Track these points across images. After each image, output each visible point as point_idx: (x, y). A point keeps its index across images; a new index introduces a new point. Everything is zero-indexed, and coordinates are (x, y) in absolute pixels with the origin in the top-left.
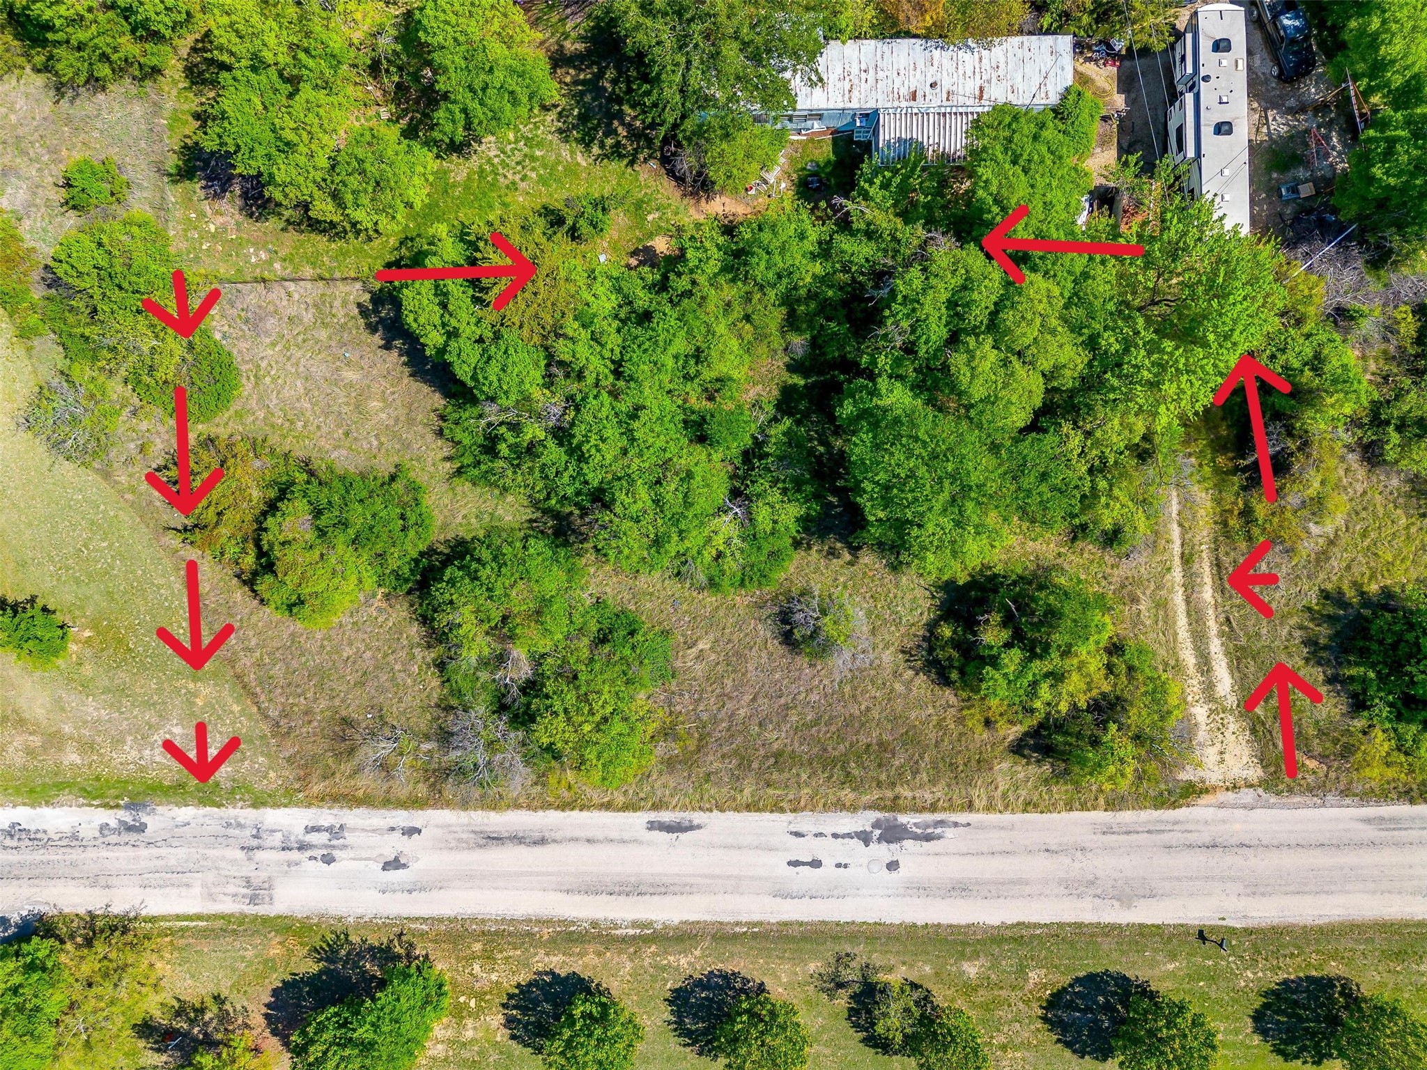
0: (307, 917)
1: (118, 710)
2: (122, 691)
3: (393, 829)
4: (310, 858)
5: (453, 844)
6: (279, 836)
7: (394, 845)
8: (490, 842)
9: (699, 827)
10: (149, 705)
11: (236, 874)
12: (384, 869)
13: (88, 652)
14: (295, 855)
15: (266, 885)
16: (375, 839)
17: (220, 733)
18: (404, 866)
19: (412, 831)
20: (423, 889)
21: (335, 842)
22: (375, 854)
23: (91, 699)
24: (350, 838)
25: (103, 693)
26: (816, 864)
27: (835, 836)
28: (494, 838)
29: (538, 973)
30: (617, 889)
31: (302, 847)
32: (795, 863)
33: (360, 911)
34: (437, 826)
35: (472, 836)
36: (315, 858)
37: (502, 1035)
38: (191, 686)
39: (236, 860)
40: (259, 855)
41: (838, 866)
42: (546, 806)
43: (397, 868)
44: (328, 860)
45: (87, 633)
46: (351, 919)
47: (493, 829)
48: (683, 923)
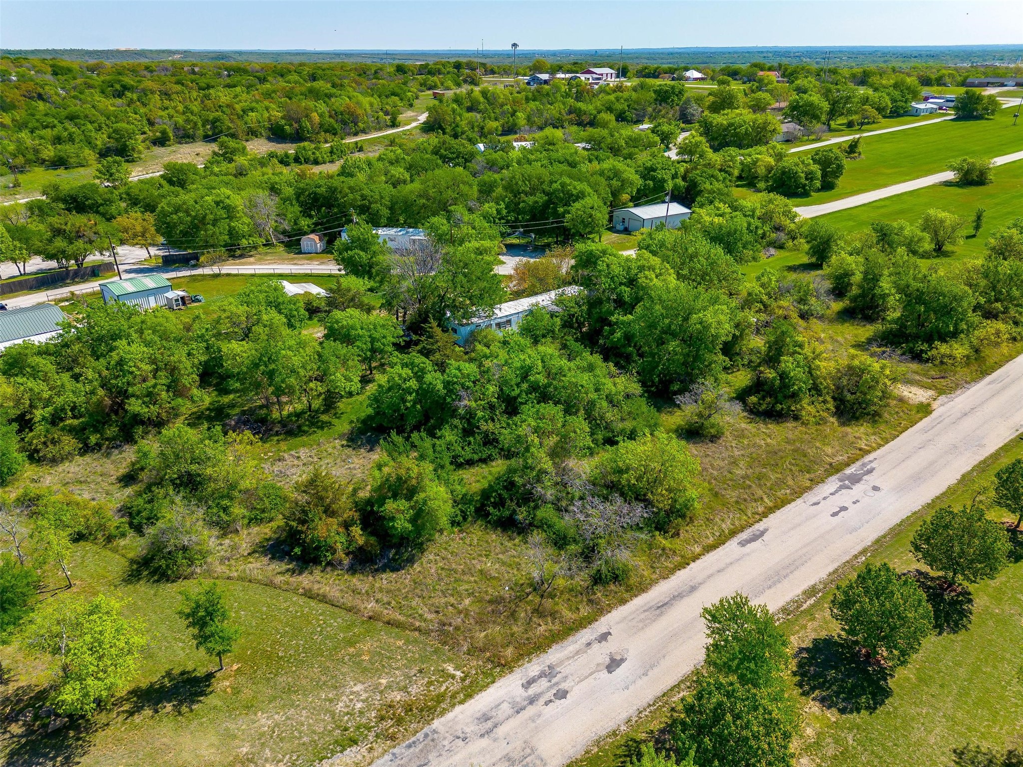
0: (587, 752)
1: (292, 706)
2: (289, 690)
3: (589, 644)
4: (546, 704)
5: (641, 625)
6: (505, 706)
7: (600, 653)
8: (663, 609)
9: (766, 530)
10: (319, 686)
11: (494, 760)
12: (610, 672)
13: (242, 680)
14: (531, 711)
15: (528, 751)
16: (582, 659)
17: (397, 669)
18: (622, 660)
19: (604, 637)
20: (652, 667)
21: (554, 680)
22: (593, 666)
23: (260, 714)
24: (565, 670)
25: (270, 702)
26: (844, 509)
27: (832, 494)
28: (662, 606)
29: (796, 656)
30: (770, 583)
31: (532, 701)
32: (835, 514)
33: (624, 716)
34: (618, 623)
35: (646, 613)
36: (551, 701)
37: (832, 715)
38: (352, 650)
39: (484, 749)
40: (501, 731)
41: (854, 503)
42: (672, 571)
43: (618, 665)
44: (562, 695)
45: (235, 667)
46: (623, 728)
47: (656, 602)
48: (830, 574)
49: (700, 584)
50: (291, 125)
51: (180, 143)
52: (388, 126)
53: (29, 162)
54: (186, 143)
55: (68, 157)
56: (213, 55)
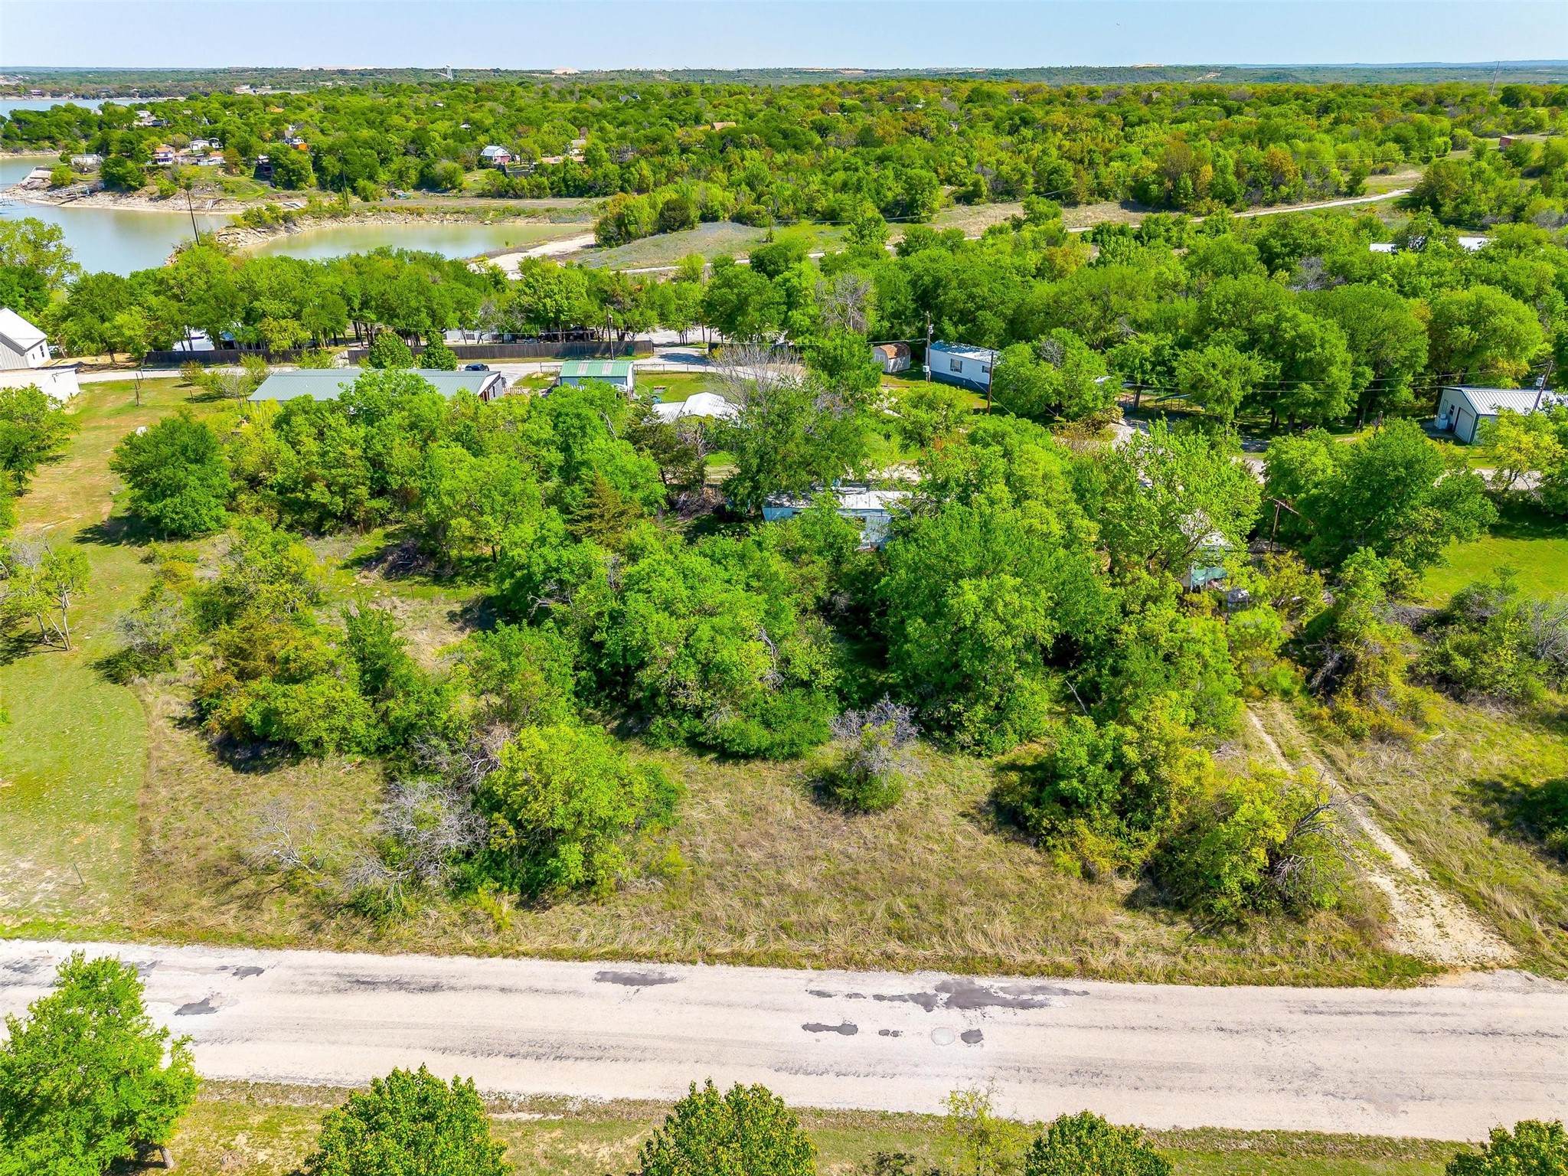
5: (300, 987)
7: (213, 985)
8: (356, 987)
9: (671, 981)
10: (15, 843)
12: (180, 1012)
16: (190, 979)
18: (212, 1011)
19: (249, 972)
20: (220, 1040)
24: (156, 976)
26: (848, 1029)
27: (879, 998)
28: (364, 983)
32: (814, 1028)
34: (289, 968)
35: (334, 979)
41: (884, 1033)
43: (199, 1012)
45: (7, 784)
47: (366, 973)
48: (617, 1102)
49: (452, 988)
50: (1161, 184)
51: (994, 202)
52: (1338, 194)
53: (798, 213)
54: (1002, 202)
55: (842, 210)
56: (1265, 74)
